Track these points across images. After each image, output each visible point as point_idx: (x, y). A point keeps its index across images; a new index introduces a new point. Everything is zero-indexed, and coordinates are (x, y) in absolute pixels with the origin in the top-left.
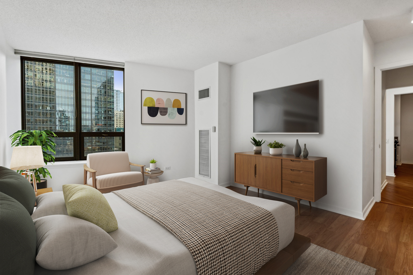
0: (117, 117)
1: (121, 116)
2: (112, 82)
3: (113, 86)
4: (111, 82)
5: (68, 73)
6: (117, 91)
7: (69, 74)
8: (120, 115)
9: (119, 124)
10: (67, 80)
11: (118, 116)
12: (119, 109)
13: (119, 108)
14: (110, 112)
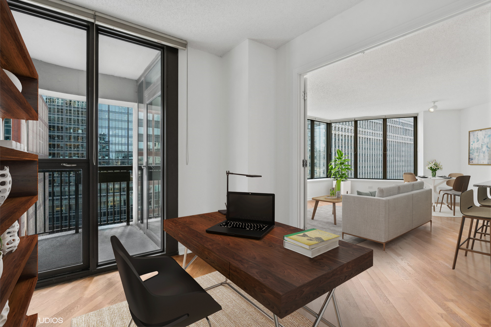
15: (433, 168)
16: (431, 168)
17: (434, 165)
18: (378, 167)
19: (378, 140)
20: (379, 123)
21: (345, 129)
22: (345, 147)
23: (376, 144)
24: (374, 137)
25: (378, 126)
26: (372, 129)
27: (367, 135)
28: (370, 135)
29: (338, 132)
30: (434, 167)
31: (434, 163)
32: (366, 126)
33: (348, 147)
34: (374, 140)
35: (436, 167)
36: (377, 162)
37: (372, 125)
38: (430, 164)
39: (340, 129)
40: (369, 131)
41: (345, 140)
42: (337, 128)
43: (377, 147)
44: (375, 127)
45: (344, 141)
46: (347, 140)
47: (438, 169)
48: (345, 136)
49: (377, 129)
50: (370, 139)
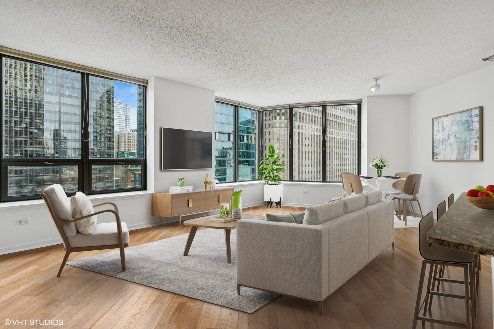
0: (125, 138)
1: (130, 137)
2: (112, 93)
3: (113, 98)
4: (110, 92)
5: (51, 80)
6: (126, 106)
7: (53, 81)
8: (129, 135)
9: (128, 147)
10: (49, 88)
11: (127, 137)
12: (129, 128)
13: (129, 126)
14: (109, 131)
15: (378, 165)
16: (376, 166)
17: (380, 161)
18: (342, 165)
19: (342, 140)
20: (343, 123)
21: (311, 128)
22: (311, 145)
23: (340, 143)
24: (338, 137)
25: (342, 125)
26: (337, 129)
27: (332, 134)
28: (334, 134)
29: (305, 131)
30: (380, 164)
31: (379, 159)
32: (331, 125)
33: (314, 145)
34: (338, 139)
35: (382, 164)
36: (341, 160)
37: (337, 125)
38: (375, 159)
39: (307, 128)
40: (333, 130)
41: (311, 138)
42: (304, 127)
43: (341, 146)
44: (339, 127)
45: (310, 140)
46: (313, 139)
47: (385, 166)
48: (311, 134)
49: (341, 129)
50: (334, 138)
